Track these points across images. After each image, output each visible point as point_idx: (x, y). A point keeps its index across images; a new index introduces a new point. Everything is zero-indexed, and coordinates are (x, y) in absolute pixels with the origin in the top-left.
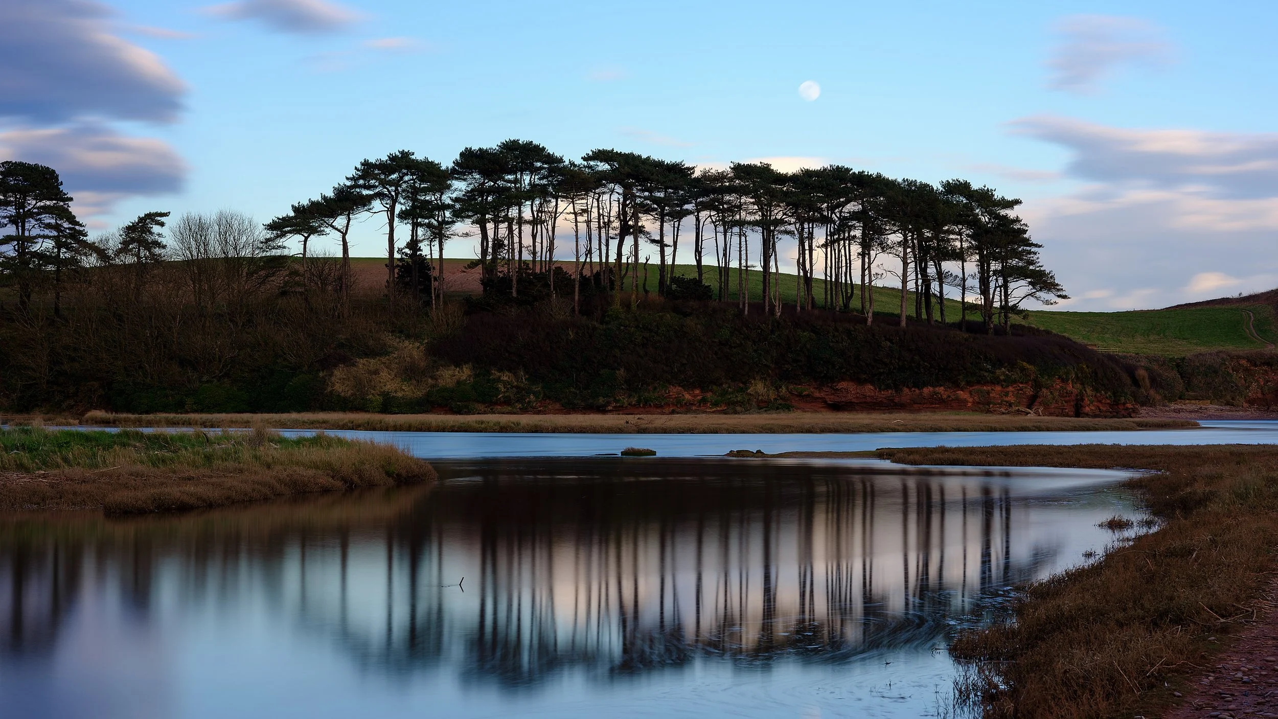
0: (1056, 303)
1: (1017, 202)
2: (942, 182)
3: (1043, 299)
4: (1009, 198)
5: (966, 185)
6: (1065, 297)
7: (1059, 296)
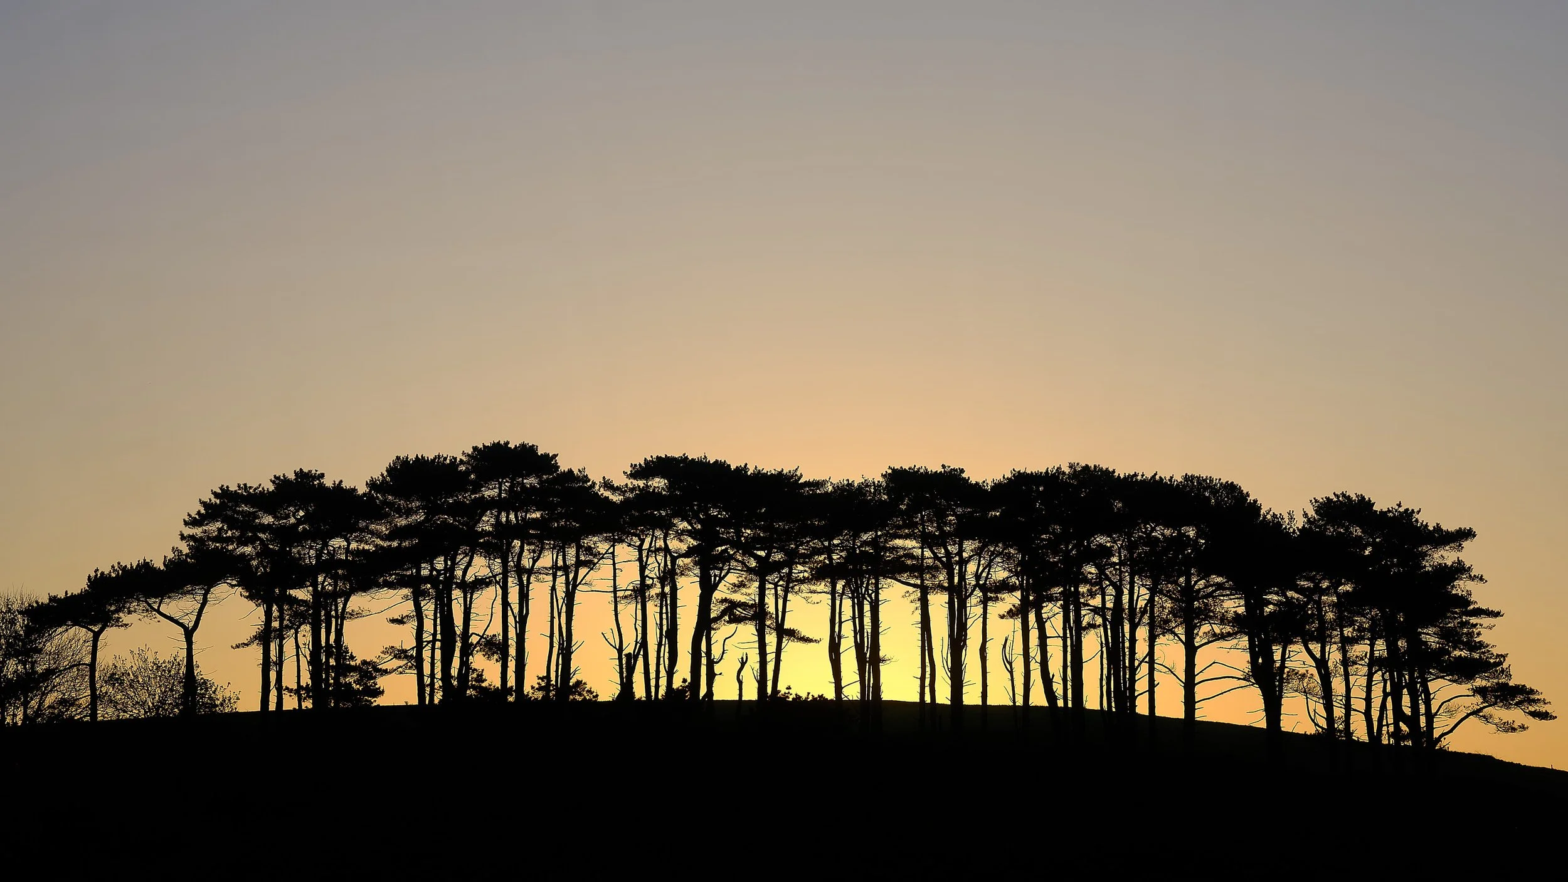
0: (1523, 727)
1: (1465, 534)
2: (1316, 501)
3: (1497, 721)
4: (1449, 526)
5: (1364, 505)
6: (1544, 716)
7: (1534, 714)
